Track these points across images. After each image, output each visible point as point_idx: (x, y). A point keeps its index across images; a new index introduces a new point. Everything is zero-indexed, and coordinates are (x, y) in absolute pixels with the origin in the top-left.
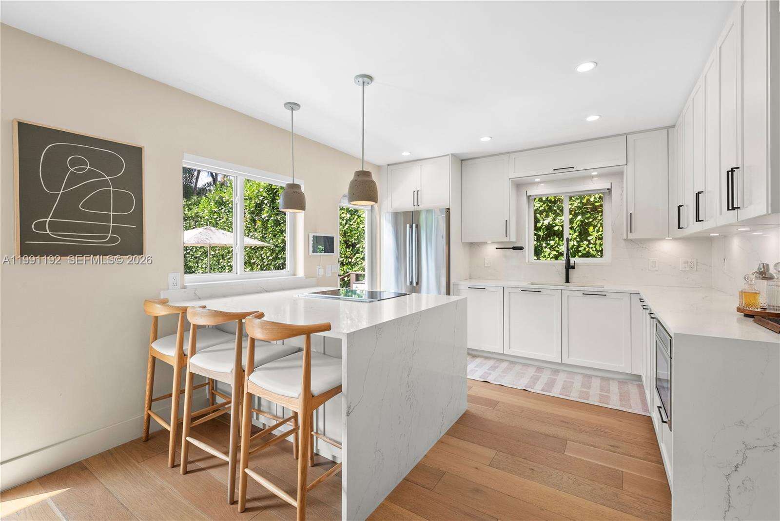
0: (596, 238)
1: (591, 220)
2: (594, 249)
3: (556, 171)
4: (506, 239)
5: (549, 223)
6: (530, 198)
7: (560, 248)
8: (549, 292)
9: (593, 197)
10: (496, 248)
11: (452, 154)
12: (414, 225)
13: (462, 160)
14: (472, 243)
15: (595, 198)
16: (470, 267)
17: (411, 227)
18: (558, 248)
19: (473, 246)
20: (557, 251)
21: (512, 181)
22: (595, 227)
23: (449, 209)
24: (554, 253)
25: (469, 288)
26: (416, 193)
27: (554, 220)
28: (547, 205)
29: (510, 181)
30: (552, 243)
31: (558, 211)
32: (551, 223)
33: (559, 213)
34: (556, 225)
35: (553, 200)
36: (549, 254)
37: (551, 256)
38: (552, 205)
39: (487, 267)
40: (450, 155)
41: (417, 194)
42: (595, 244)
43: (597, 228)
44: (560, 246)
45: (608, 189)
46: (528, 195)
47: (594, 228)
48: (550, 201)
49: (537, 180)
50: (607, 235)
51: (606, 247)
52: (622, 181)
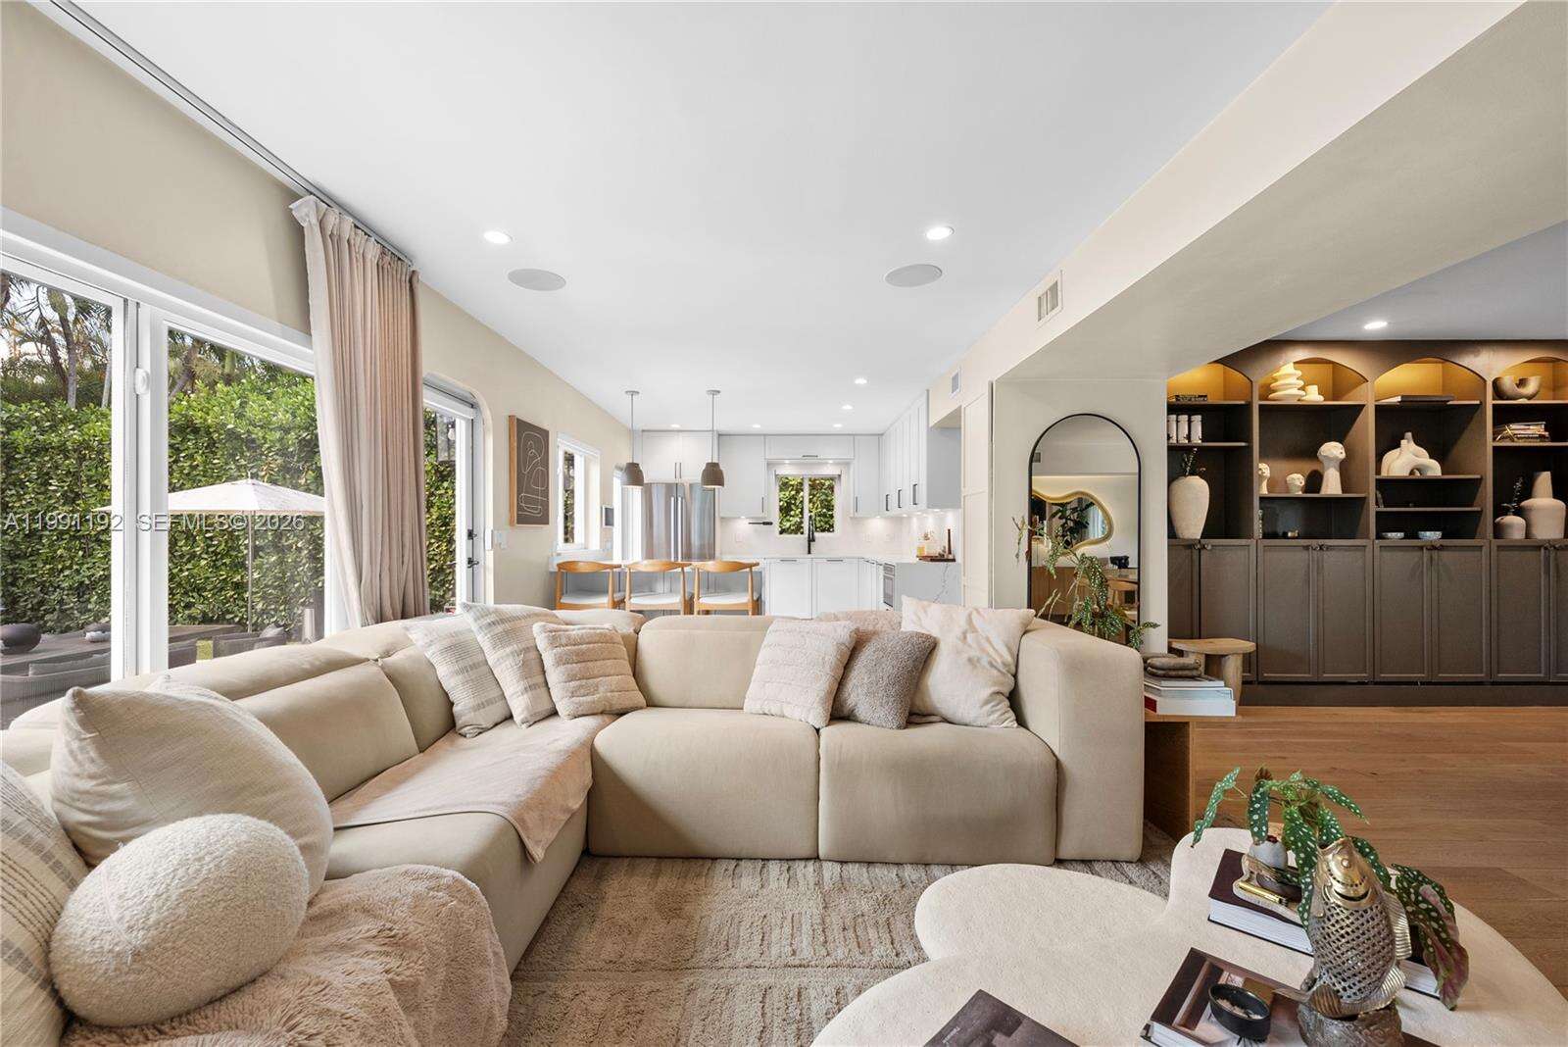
3: (804, 458)
4: (762, 515)
8: (799, 561)
10: (748, 523)
11: (712, 430)
13: (720, 435)
15: (830, 480)
17: (676, 500)
21: (767, 461)
26: (677, 465)
29: (763, 462)
39: (738, 542)
40: (710, 431)
41: (679, 466)
45: (838, 475)
46: (776, 473)
49: (785, 463)
50: (837, 513)
51: (837, 521)
52: (849, 469)
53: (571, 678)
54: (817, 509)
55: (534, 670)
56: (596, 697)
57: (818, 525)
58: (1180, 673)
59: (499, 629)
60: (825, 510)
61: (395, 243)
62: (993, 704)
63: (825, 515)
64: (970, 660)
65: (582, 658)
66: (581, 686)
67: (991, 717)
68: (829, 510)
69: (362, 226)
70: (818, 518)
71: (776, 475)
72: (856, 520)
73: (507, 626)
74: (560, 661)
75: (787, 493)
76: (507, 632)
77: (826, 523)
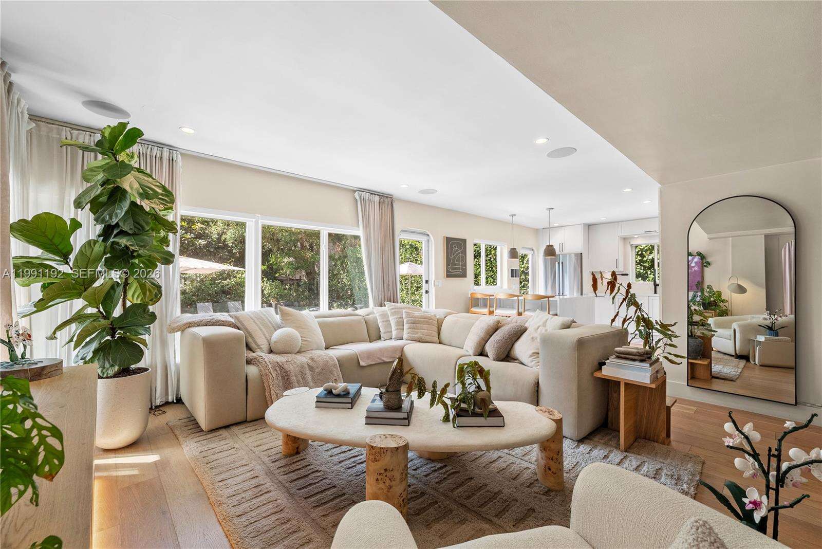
3: (646, 233)
11: (583, 223)
13: (589, 226)
17: (559, 263)
23: (581, 254)
26: (561, 244)
29: (619, 238)
49: (636, 236)
53: (410, 328)
55: (400, 324)
56: (416, 335)
58: (627, 356)
59: (393, 311)
61: (384, 193)
62: (534, 357)
64: (533, 338)
65: (415, 323)
66: (412, 331)
67: (532, 363)
69: (372, 193)
71: (631, 245)
73: (396, 310)
74: (408, 322)
76: (395, 312)
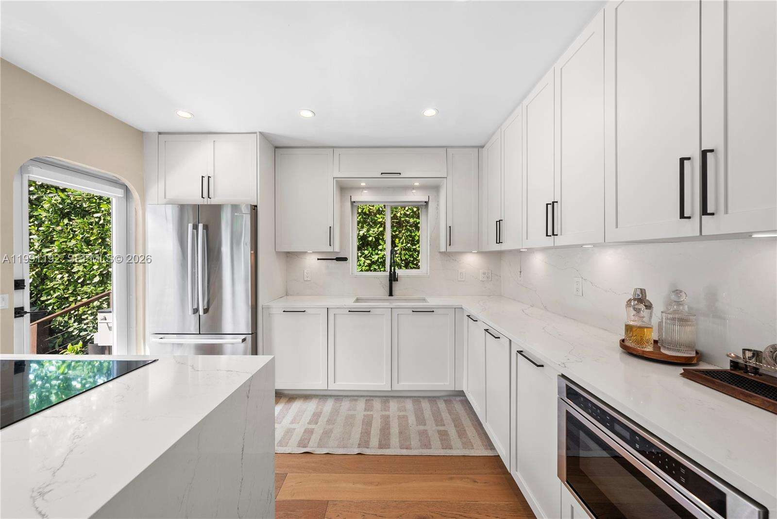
0: (401, 249)
1: (397, 233)
2: (399, 258)
3: (384, 176)
4: (330, 249)
5: (363, 234)
6: (355, 204)
7: (373, 257)
8: (378, 311)
9: (399, 213)
10: (318, 259)
11: (260, 132)
12: (201, 226)
13: (276, 147)
14: (289, 253)
15: (401, 214)
16: (286, 282)
17: (195, 227)
18: (371, 257)
19: (290, 257)
20: (371, 260)
21: (336, 181)
22: (400, 239)
23: (256, 206)
24: (368, 262)
25: (284, 311)
26: (205, 180)
27: (368, 231)
28: (362, 217)
29: (335, 181)
30: (366, 252)
31: (371, 224)
32: (365, 234)
33: (372, 225)
34: (370, 236)
35: (367, 212)
36: (364, 263)
37: (366, 264)
38: (367, 217)
39: (306, 281)
40: (258, 134)
41: (207, 182)
42: (400, 254)
43: (401, 240)
44: (373, 255)
45: (426, 202)
46: (352, 200)
47: (399, 241)
48: (365, 214)
49: (363, 184)
50: (424, 247)
51: (424, 258)
52: (438, 195)
54: (402, 243)
57: (404, 258)
60: (409, 245)
63: (409, 249)
68: (413, 244)
70: (403, 252)
71: (353, 203)
72: (449, 256)
75: (376, 230)
77: (411, 256)
